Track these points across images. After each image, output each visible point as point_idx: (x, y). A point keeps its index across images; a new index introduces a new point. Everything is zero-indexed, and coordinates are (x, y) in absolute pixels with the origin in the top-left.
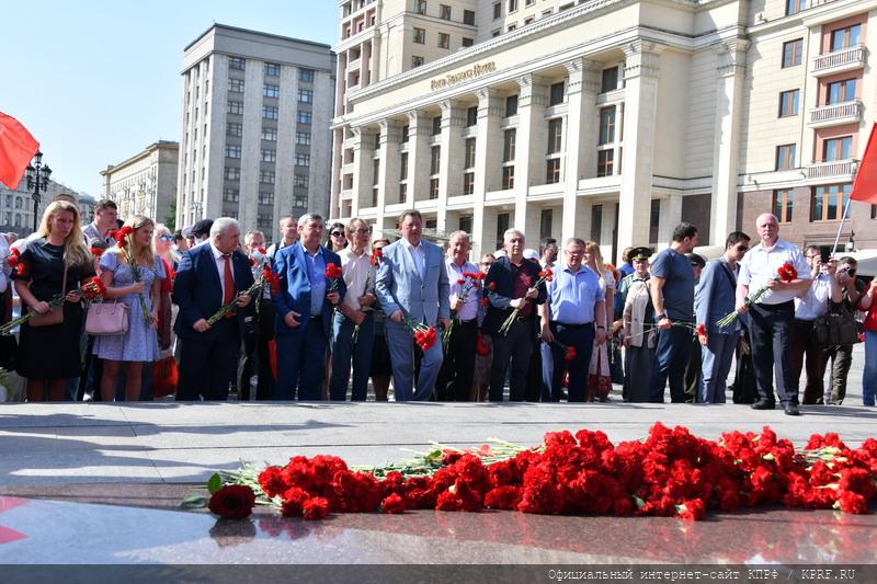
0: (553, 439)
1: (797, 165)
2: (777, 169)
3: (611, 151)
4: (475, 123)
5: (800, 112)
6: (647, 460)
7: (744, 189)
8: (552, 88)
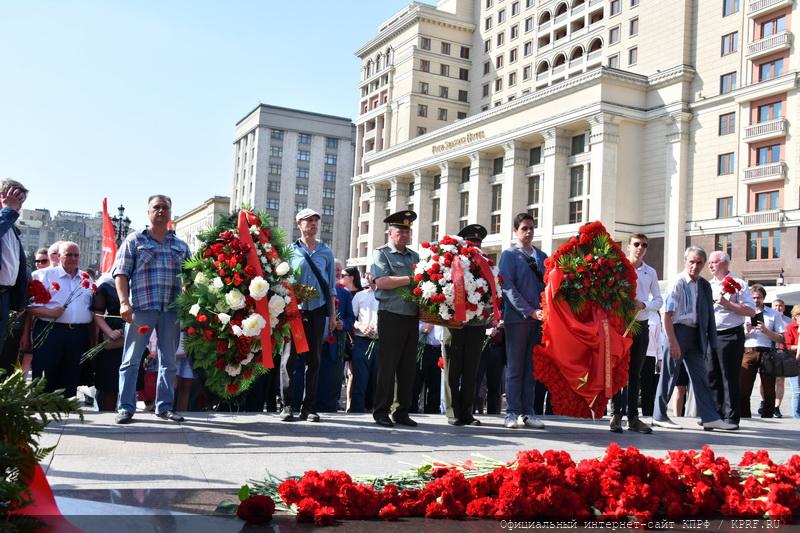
0: (525, 458)
1: (734, 214)
2: (718, 217)
3: (580, 202)
4: (468, 180)
5: (735, 171)
6: (604, 476)
7: (691, 234)
8: (531, 152)
